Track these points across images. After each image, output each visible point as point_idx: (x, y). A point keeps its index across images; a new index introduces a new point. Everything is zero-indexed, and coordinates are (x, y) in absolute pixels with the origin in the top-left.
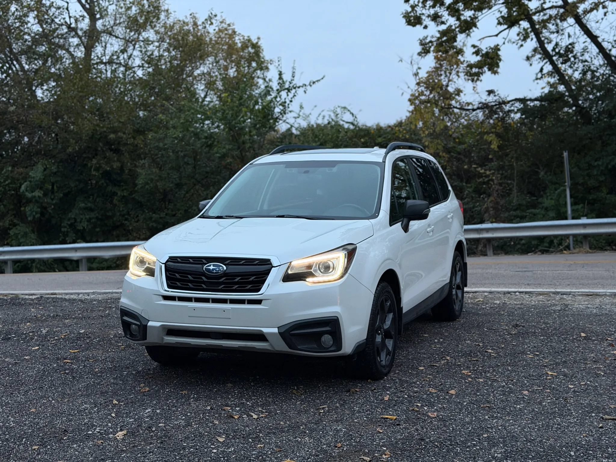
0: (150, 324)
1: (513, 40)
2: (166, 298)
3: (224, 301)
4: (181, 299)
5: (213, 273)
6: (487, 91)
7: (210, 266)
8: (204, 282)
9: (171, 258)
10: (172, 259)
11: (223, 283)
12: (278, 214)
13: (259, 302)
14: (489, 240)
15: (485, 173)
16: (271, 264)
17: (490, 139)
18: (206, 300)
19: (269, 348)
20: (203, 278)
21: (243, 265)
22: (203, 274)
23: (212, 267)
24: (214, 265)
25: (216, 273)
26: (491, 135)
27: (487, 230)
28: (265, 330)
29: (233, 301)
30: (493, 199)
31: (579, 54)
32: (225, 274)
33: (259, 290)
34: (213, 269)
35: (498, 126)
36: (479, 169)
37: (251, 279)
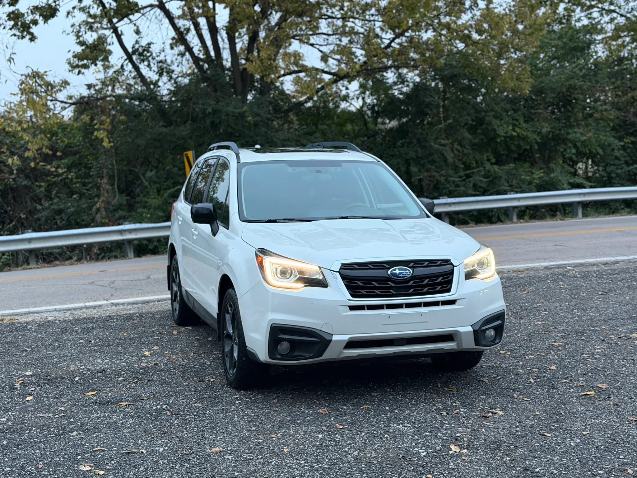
0: (335, 338)
1: (67, 32)
2: (352, 308)
3: (418, 305)
4: (371, 307)
5: (400, 277)
6: (87, 85)
7: (395, 270)
8: (391, 288)
9: (343, 265)
10: (345, 266)
11: (411, 287)
12: (341, 216)
13: (453, 302)
14: (130, 241)
15: (56, 171)
16: (452, 264)
17: (101, 136)
18: (399, 306)
19: (455, 347)
20: (390, 283)
21: (427, 266)
22: (389, 279)
23: (397, 272)
24: (399, 269)
25: (403, 277)
26: (102, 132)
27: (130, 231)
28: (461, 329)
29: (427, 304)
30: (105, 199)
31: (154, 55)
32: (413, 278)
33: (449, 290)
34: (400, 274)
35: (106, 122)
36: (49, 167)
37: (439, 280)
